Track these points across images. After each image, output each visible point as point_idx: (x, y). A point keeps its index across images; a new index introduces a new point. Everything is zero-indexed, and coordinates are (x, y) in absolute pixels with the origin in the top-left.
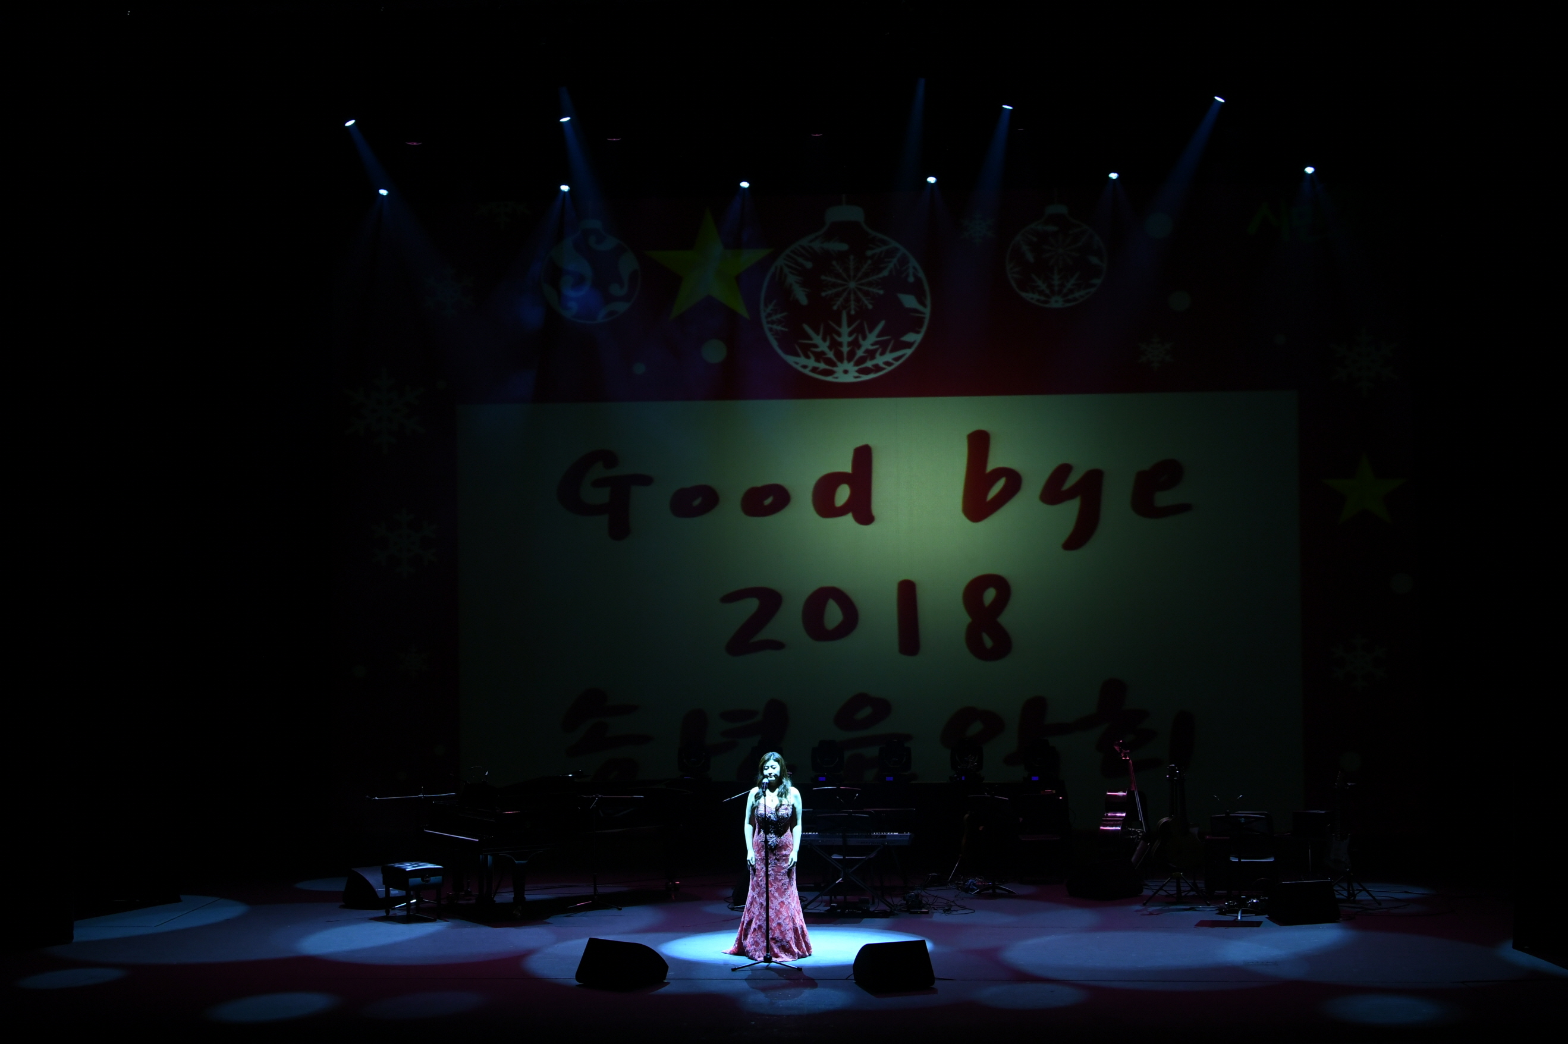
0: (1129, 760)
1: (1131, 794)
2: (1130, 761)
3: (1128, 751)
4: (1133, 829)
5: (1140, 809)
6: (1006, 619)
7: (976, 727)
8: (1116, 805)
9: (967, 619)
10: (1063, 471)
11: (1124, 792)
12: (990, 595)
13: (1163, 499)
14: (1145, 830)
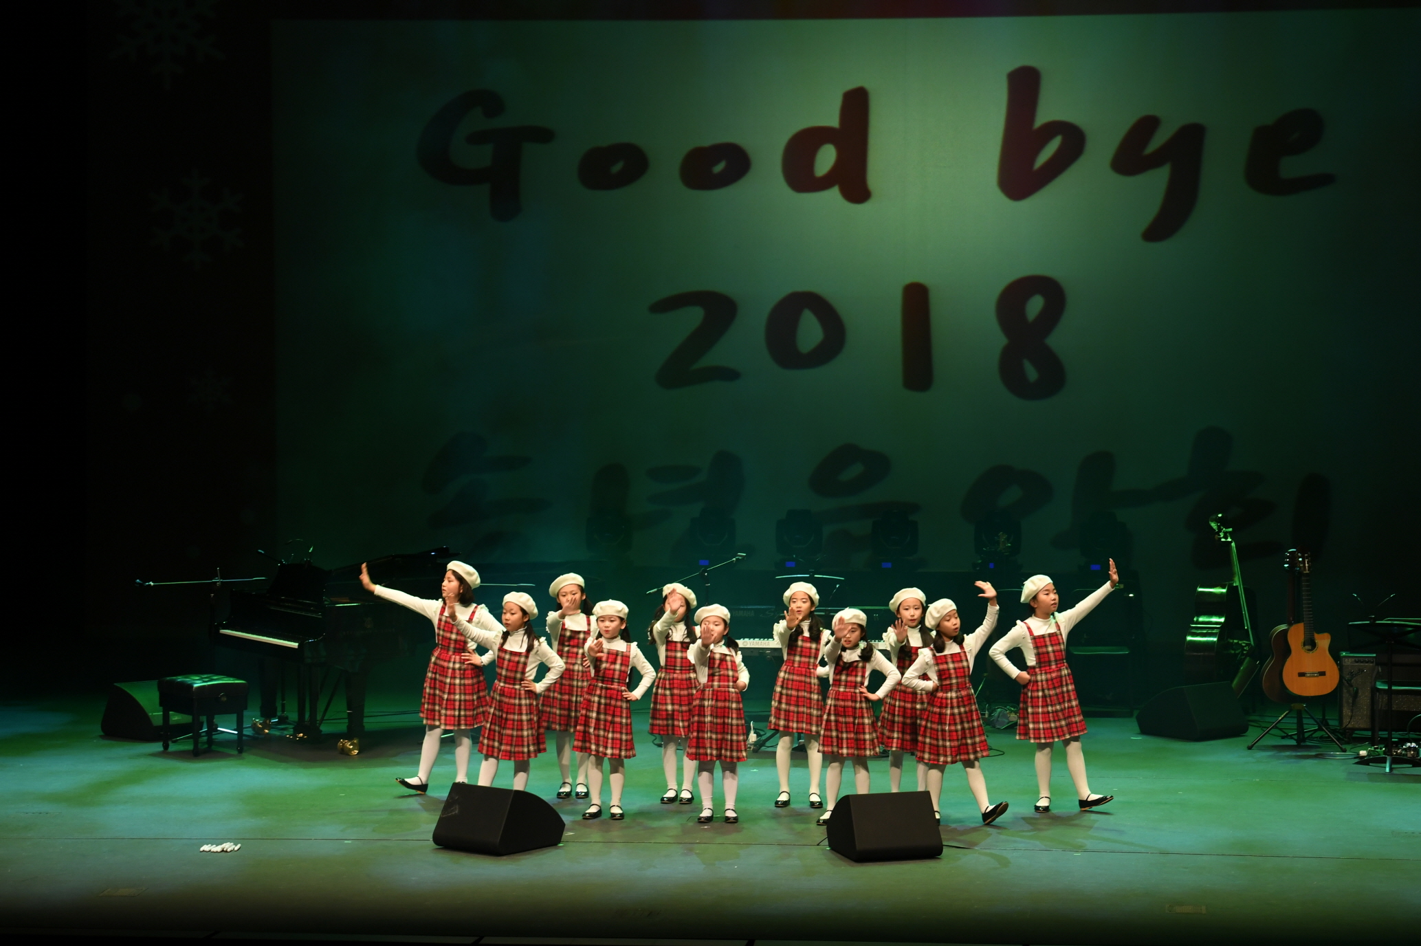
0: (1231, 542)
1: (1233, 591)
2: (1233, 544)
3: (1231, 530)
4: (1236, 641)
5: (1245, 612)
6: (1057, 340)
7: (1012, 495)
8: (1211, 606)
9: (1001, 340)
10: (1147, 126)
11: (1224, 588)
12: (1035, 306)
13: (1291, 167)
14: (1252, 643)
